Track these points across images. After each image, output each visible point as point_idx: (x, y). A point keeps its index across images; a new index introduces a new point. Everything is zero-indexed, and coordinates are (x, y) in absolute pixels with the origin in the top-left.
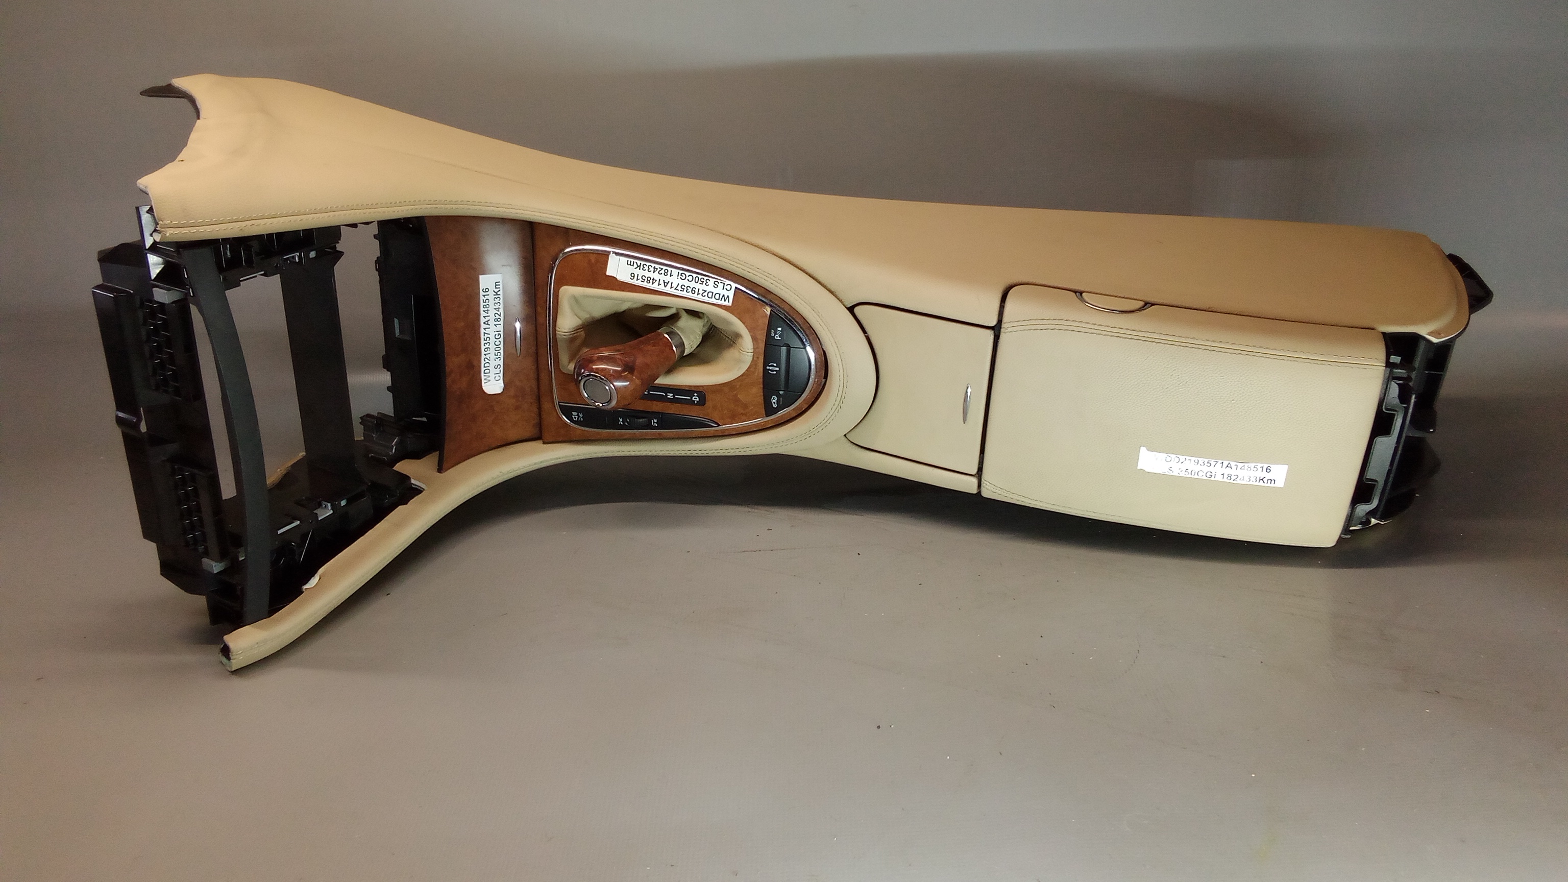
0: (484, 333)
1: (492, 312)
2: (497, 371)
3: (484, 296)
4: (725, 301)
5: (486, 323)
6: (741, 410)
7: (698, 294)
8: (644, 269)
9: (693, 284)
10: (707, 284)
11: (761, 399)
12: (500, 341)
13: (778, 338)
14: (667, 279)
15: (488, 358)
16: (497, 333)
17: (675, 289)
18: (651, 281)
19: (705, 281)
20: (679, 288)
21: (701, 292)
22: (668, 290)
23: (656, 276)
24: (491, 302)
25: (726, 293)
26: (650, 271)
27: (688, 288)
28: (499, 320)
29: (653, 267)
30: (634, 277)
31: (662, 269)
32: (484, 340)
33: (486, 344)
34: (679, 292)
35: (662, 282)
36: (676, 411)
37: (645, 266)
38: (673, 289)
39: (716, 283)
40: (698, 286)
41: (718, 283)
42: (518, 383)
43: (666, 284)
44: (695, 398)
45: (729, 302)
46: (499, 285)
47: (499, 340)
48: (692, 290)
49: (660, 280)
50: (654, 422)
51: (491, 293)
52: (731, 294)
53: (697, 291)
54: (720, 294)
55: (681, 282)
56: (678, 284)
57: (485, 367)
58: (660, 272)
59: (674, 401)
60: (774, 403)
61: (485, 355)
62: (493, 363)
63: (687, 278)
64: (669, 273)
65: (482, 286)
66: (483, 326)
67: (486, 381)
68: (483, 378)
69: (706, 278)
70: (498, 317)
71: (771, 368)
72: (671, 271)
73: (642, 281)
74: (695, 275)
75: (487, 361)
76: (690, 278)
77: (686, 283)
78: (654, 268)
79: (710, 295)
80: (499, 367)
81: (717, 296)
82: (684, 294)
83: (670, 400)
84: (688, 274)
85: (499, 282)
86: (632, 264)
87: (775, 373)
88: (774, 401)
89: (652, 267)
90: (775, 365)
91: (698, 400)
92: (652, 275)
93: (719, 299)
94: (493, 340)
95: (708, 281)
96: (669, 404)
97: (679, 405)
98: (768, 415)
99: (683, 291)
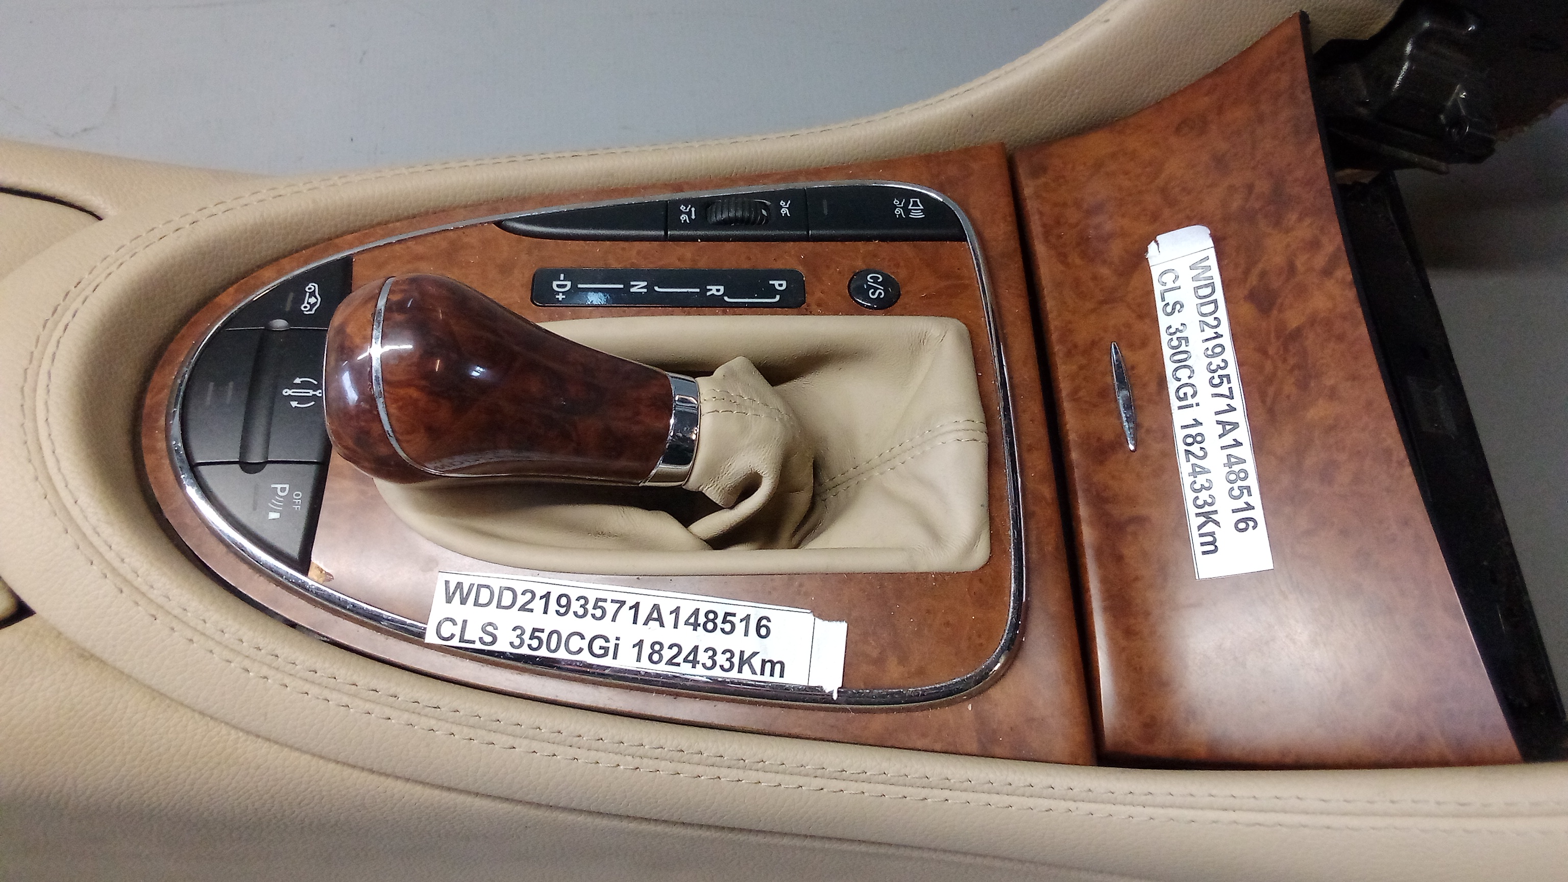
0: (1231, 397)
1: (1216, 461)
2: (1171, 298)
3: (1249, 507)
4: (459, 585)
5: (1228, 427)
6: (428, 269)
7: (547, 596)
8: (728, 655)
9: (567, 624)
10: (519, 632)
12: (1179, 380)
13: (279, 486)
14: (651, 633)
15: (1206, 328)
16: (1190, 401)
17: (623, 603)
18: (702, 619)
19: (527, 641)
20: (611, 608)
21: (538, 605)
22: (648, 598)
23: (688, 638)
24: (1220, 489)
25: (456, 610)
26: (706, 651)
27: (581, 612)
28: (1190, 440)
29: (699, 666)
30: (758, 627)
31: (670, 662)
32: (1228, 376)
33: (1219, 367)
34: (610, 596)
35: (669, 619)
36: (623, 249)
37: (727, 665)
38: (631, 601)
39: (488, 639)
40: (551, 622)
41: (481, 639)
42: (1105, 271)
43: (656, 616)
44: (564, 286)
45: (447, 582)
46: (1202, 544)
47: (1179, 383)
48: (568, 606)
49: (676, 626)
50: (689, 214)
51: (1226, 518)
52: (439, 609)
53: (553, 605)
54: (476, 603)
55: (605, 627)
56: (614, 620)
57: (1215, 302)
58: (675, 650)
59: (625, 276)
60: (312, 294)
61: (1218, 336)
62: (1190, 316)
63: (585, 644)
64: (646, 650)
65: (1259, 536)
66: (1239, 416)
67: (1206, 262)
68: (1215, 273)
69: (525, 651)
70: (1195, 449)
71: (311, 393)
72: (639, 660)
73: (734, 615)
74: (562, 654)
75: (1210, 320)
76: (575, 643)
77: (589, 627)
78: (695, 662)
79: (507, 598)
80: (1169, 309)
81: (485, 596)
82: (593, 591)
83: (637, 275)
84: (586, 657)
85: (1204, 553)
86: (768, 666)
87: (298, 381)
88: (313, 300)
89: (704, 665)
90: (294, 404)
91: (555, 284)
92: (703, 639)
93: (480, 586)
94: (1201, 379)
95: (517, 642)
96: (645, 265)
97: (615, 265)
98: (347, 262)
99: (598, 600)
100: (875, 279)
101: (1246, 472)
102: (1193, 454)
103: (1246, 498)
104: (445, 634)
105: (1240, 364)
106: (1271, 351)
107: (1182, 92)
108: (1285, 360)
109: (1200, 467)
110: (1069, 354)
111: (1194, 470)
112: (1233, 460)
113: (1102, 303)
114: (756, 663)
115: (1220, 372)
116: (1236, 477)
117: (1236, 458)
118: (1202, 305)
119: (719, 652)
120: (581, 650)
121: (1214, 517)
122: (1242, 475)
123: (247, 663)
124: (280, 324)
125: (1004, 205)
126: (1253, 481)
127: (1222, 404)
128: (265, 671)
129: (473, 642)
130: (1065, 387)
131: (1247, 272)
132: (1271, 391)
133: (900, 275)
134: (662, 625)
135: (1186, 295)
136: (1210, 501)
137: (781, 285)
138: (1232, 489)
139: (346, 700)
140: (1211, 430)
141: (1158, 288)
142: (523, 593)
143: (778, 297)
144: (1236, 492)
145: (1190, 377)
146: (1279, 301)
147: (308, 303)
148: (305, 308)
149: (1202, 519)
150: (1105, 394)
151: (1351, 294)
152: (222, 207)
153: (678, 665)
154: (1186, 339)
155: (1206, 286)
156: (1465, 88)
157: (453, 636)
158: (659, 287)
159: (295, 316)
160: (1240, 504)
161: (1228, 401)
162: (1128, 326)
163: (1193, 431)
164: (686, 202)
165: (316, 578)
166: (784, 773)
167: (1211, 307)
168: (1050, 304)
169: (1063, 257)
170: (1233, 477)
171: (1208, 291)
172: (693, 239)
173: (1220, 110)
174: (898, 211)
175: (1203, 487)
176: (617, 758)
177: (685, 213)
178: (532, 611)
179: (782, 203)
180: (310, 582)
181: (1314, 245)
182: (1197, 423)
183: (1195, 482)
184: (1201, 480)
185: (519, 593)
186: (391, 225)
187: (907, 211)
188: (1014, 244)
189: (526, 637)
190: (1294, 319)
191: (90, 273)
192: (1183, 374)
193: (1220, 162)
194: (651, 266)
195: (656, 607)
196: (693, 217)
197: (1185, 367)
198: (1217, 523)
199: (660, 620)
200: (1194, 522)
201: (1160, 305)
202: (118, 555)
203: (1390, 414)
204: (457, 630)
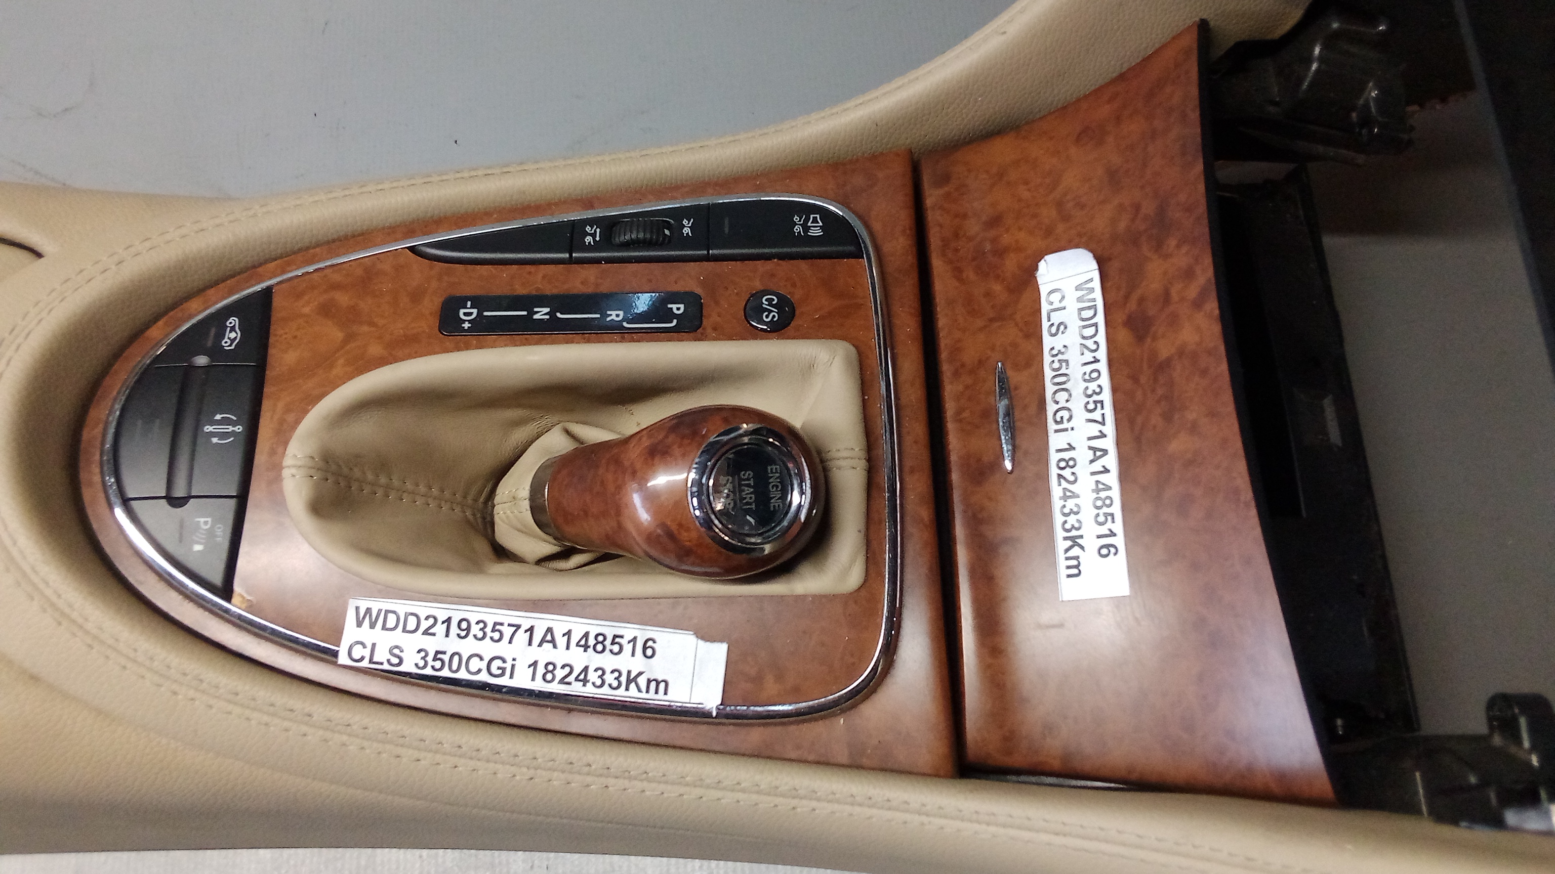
0: (1103, 423)
1: (1085, 486)
2: (1056, 318)
3: (1112, 534)
4: (368, 611)
5: (1098, 453)
6: (343, 299)
7: (448, 621)
8: (616, 674)
9: (467, 647)
10: (423, 654)
11: (279, 334)
12: (1057, 403)
13: (202, 520)
14: (545, 654)
15: (1086, 351)
16: (1065, 425)
17: (518, 627)
18: (592, 642)
19: (431, 663)
20: (508, 631)
21: (440, 629)
22: (542, 622)
23: (578, 658)
24: (1088, 514)
25: (366, 634)
26: (596, 670)
27: (480, 635)
28: (1063, 464)
29: (589, 685)
30: (645, 648)
31: (562, 681)
32: (1102, 402)
33: (1095, 392)
34: (506, 620)
35: (561, 641)
36: (530, 273)
38: (526, 625)
39: (395, 661)
40: (452, 645)
41: (388, 661)
42: (997, 288)
43: (549, 638)
44: (471, 314)
45: (357, 608)
46: (1068, 567)
47: (1057, 407)
48: (468, 629)
49: (568, 648)
50: (593, 235)
51: (1091, 542)
52: (351, 633)
53: (454, 629)
54: (384, 628)
55: (502, 649)
56: (510, 642)
57: (1096, 325)
58: (567, 669)
59: (529, 302)
60: (233, 329)
61: (1096, 361)
62: (1071, 338)
63: (483, 665)
64: (541, 670)
65: (1119, 562)
66: (1109, 443)
67: (1090, 285)
68: (1098, 295)
69: (428, 671)
70: (1067, 473)
71: (231, 428)
72: (533, 679)
73: (622, 637)
74: (463, 675)
75: (1090, 344)
77: (488, 649)
78: (585, 682)
79: (412, 623)
80: (1054, 330)
81: (392, 620)
82: (491, 616)
83: (541, 301)
84: (484, 677)
85: (1069, 576)
87: (218, 417)
88: (233, 335)
89: (594, 684)
90: (215, 440)
91: (462, 311)
92: (594, 660)
93: (387, 612)
94: (1077, 405)
95: (421, 664)
96: (549, 290)
97: (521, 290)
98: (267, 293)
99: (495, 624)
100: (770, 301)
101: (1111, 498)
102: (1065, 479)
103: (1109, 525)
104: (356, 656)
105: (1114, 390)
106: (1143, 379)
107: (1086, 97)
108: (1153, 391)
109: (1070, 491)
110: (956, 374)
111: (1065, 494)
112: (1101, 486)
113: (991, 320)
114: (642, 681)
115: (1095, 398)
116: (1103, 503)
117: (1103, 484)
118: (1085, 327)
119: (608, 671)
120: (479, 671)
121: (1079, 541)
122: (1108, 502)
123: (175, 687)
124: (202, 360)
125: (904, 218)
126: (1116, 509)
127: (1094, 429)
128: (192, 693)
129: (382, 664)
130: (950, 408)
131: (1127, 297)
132: (1140, 419)
133: (796, 296)
134: (555, 647)
135: (1070, 316)
136: (1077, 525)
137: (678, 309)
138: (1098, 515)
139: (266, 718)
140: (1082, 455)
141: (1045, 308)
142: (427, 618)
143: (675, 321)
144: (1101, 519)
145: (1067, 401)
146: (1154, 329)
147: (229, 338)
148: (225, 343)
149: (1069, 543)
150: (988, 414)
151: (1217, 328)
152: (147, 244)
153: (569, 683)
154: (1067, 361)
155: (1089, 308)
156: (1377, 86)
157: (362, 659)
158: (561, 314)
159: (216, 352)
160: (1104, 530)
161: (1100, 427)
162: (1015, 345)
163: (1066, 455)
164: (592, 222)
165: (239, 604)
166: (666, 782)
167: (1090, 331)
168: (942, 322)
169: (957, 272)
170: (1099, 503)
171: (1090, 313)
172: (597, 261)
173: (1118, 119)
174: (798, 229)
175: (1072, 512)
176: (513, 769)
177: (590, 235)
178: (434, 634)
179: (685, 222)
180: (234, 609)
181: (1188, 274)
182: (1071, 448)
183: (1064, 506)
184: (1071, 504)
185: (422, 618)
186: (312, 251)
187: (806, 228)
188: (911, 259)
189: (430, 659)
190: (1165, 349)
191: (24, 319)
192: (1061, 397)
193: (1114, 178)
194: (555, 291)
195: (549, 630)
196: (598, 239)
197: (1063, 390)
198: (1082, 548)
199: (553, 641)
200: (1062, 545)
201: (1045, 324)
202: (55, 592)
203: (1241, 452)
204: (367, 653)
